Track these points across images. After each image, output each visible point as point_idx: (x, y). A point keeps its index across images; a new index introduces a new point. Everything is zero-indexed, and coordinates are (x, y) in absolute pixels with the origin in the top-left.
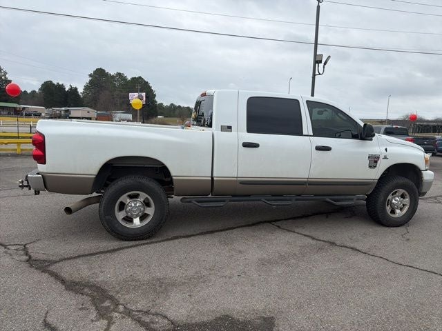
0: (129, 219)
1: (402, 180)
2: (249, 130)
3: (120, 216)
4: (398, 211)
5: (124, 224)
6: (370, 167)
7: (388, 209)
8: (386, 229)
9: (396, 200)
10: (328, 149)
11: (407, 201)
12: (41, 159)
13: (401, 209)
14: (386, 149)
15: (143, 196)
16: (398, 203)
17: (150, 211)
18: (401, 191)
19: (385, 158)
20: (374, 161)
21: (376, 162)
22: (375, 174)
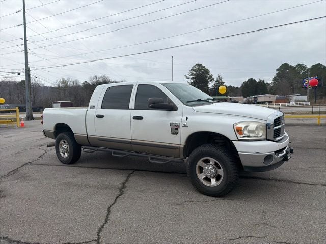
2: (102, 108)
3: (61, 151)
4: (213, 182)
5: (61, 155)
6: (173, 133)
10: (141, 118)
13: (217, 179)
14: (187, 119)
15: (66, 143)
18: (213, 160)
19: (185, 126)
20: (175, 129)
21: (177, 129)
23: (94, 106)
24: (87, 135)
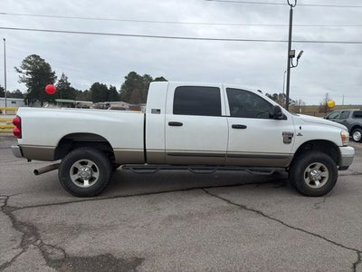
0: (80, 181)
1: (318, 155)
3: (74, 178)
4: (317, 183)
5: (76, 184)
6: (285, 142)
7: (307, 181)
8: (305, 198)
9: (315, 173)
10: (244, 127)
11: (326, 174)
12: (18, 134)
13: (320, 181)
14: (300, 128)
15: (91, 163)
16: (316, 175)
17: (96, 175)
18: (319, 165)
19: (299, 135)
20: (288, 138)
21: (290, 138)
22: (291, 149)
23: (159, 111)
24: (145, 149)
